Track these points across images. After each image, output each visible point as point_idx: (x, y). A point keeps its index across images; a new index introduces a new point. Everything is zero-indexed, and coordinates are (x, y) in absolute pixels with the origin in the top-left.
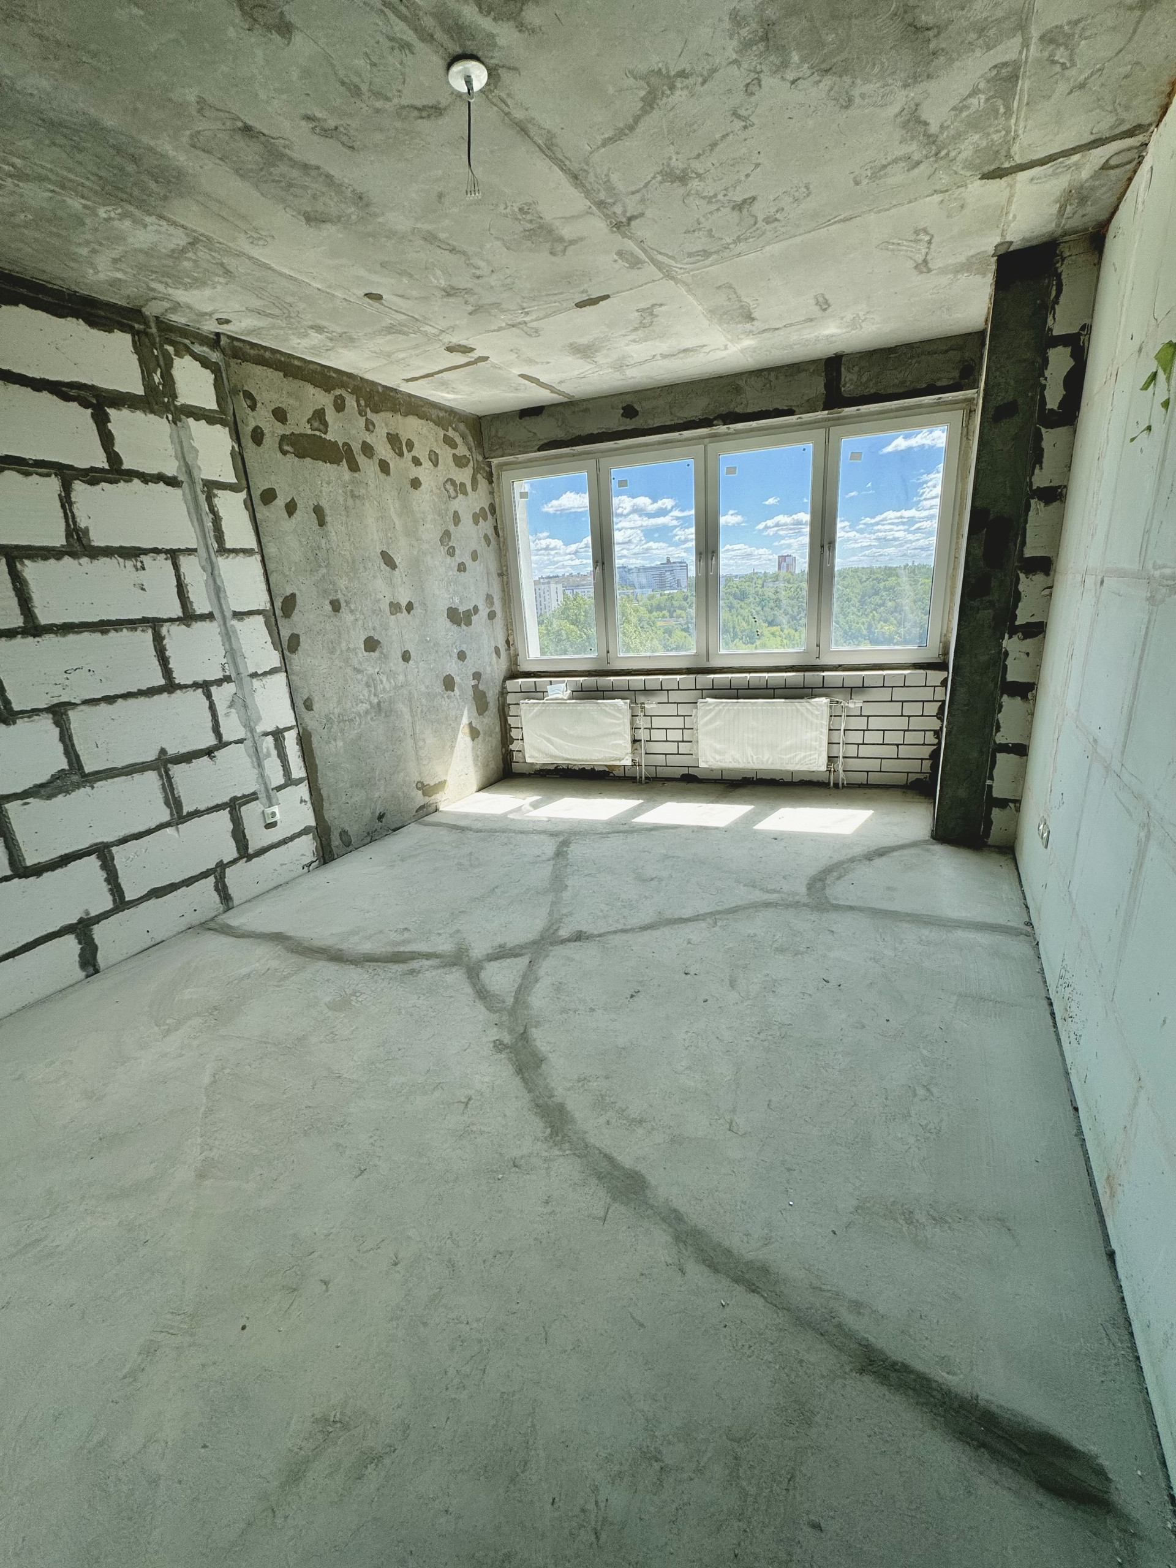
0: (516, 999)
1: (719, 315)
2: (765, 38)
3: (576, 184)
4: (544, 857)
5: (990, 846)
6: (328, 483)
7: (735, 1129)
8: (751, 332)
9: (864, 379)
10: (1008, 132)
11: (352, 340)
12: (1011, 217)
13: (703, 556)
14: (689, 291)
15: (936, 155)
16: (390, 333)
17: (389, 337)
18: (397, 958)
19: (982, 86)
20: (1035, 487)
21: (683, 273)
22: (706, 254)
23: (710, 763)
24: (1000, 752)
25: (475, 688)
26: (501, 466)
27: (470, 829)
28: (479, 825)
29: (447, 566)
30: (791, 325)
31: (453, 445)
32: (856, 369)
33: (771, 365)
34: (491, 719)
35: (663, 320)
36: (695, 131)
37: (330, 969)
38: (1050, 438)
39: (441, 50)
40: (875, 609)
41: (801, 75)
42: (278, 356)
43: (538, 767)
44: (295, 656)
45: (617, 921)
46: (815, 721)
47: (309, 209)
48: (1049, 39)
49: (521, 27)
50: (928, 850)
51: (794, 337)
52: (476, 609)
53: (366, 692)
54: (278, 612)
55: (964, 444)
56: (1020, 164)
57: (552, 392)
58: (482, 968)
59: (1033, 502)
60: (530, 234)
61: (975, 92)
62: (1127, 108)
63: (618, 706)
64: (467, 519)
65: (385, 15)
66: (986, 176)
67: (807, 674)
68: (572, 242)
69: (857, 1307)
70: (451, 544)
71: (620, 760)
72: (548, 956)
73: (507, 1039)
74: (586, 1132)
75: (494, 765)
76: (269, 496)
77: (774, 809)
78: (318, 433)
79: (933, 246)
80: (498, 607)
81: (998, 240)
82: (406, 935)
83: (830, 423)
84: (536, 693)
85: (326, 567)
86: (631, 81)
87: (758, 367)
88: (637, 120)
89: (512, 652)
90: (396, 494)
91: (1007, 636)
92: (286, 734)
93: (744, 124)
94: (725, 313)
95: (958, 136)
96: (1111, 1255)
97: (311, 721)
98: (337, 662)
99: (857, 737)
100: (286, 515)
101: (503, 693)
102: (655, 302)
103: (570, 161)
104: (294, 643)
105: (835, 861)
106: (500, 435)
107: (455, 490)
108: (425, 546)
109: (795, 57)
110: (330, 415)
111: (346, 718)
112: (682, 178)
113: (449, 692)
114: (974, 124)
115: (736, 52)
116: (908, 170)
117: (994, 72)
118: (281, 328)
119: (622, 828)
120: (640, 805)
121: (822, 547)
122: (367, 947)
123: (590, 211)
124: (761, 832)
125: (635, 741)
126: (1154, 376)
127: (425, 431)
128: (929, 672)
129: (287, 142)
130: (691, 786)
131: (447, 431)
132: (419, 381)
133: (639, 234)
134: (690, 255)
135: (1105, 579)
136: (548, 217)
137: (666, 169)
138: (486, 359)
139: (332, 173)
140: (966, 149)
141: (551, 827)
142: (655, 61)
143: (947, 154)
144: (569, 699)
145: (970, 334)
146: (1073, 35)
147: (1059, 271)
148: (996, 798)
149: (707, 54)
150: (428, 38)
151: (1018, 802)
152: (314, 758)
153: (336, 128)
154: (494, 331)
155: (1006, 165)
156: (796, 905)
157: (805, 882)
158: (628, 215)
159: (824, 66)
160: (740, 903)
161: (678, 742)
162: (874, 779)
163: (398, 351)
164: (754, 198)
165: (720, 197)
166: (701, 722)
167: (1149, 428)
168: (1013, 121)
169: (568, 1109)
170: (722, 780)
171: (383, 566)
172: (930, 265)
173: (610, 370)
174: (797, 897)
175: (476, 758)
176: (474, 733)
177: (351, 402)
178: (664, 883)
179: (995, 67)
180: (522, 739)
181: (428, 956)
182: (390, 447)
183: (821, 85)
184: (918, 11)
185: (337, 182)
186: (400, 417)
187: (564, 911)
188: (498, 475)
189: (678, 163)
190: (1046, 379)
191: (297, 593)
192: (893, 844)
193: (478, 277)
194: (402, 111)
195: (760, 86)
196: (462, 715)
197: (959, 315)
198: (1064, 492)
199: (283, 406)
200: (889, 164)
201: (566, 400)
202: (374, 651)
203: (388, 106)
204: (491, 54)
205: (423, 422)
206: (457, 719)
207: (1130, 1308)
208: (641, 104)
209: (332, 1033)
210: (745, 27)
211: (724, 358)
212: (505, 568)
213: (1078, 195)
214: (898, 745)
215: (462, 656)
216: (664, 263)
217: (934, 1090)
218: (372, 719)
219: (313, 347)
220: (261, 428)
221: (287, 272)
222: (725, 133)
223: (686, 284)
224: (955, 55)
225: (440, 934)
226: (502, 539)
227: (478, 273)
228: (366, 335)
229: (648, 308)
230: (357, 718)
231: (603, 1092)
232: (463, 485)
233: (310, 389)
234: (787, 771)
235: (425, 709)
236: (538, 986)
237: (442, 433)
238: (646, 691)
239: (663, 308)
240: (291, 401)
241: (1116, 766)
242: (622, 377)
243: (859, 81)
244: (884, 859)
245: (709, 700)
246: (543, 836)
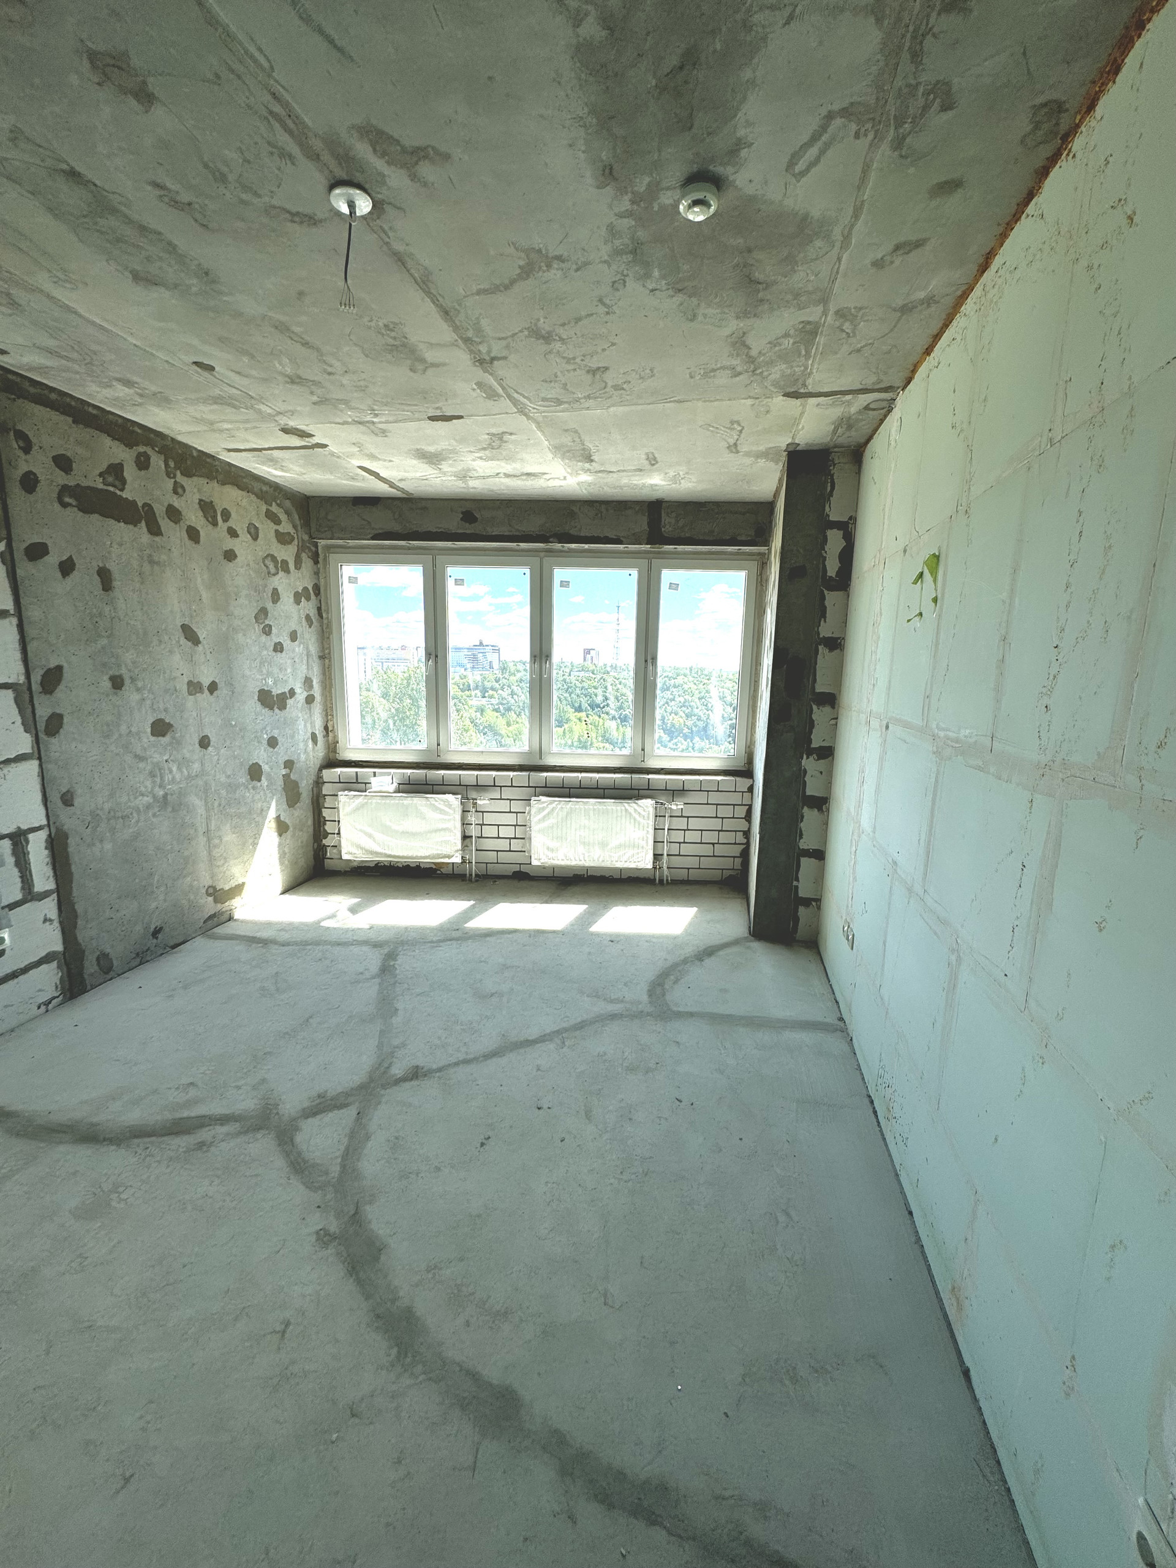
0: (343, 1167)
1: (561, 451)
2: (634, 252)
3: (446, 318)
4: (367, 975)
5: (799, 941)
6: (121, 545)
7: (610, 1303)
8: (589, 470)
9: (681, 524)
10: (806, 368)
11: (167, 400)
12: (800, 427)
13: (538, 659)
14: (539, 427)
15: (754, 371)
16: (216, 403)
17: (215, 407)
18: (178, 1128)
19: (792, 332)
20: (821, 636)
21: (536, 413)
22: (559, 402)
23: (542, 861)
24: (804, 856)
25: (286, 777)
26: (328, 548)
27: (274, 942)
28: (285, 936)
29: (262, 645)
30: (624, 471)
31: (278, 522)
32: (674, 515)
33: (602, 499)
34: (302, 812)
35: (510, 446)
36: (564, 304)
37: (80, 1156)
38: (832, 598)
39: (326, 172)
40: (667, 703)
41: (658, 287)
42: (68, 400)
43: (355, 864)
44: (53, 740)
45: (458, 1050)
46: (641, 820)
47: (138, 268)
48: (841, 314)
49: (414, 177)
50: (749, 948)
51: (625, 481)
52: (292, 693)
53: (149, 784)
54: (36, 687)
55: (759, 588)
56: (811, 393)
57: (391, 487)
58: (297, 1129)
59: (820, 647)
60: (393, 349)
61: (786, 335)
62: (886, 373)
63: (448, 801)
64: (287, 598)
65: (269, 121)
66: (787, 395)
67: (634, 776)
68: (433, 365)
69: (763, 1508)
70: (267, 622)
71: (449, 857)
72: (379, 1103)
73: (334, 1227)
74: (443, 1343)
75: (304, 861)
76: (37, 552)
77: (606, 908)
78: (111, 489)
79: (743, 435)
80: (317, 691)
81: (790, 441)
82: (192, 1093)
83: (651, 555)
84: (358, 786)
85: (108, 637)
86: (512, 250)
87: (590, 498)
88: (513, 282)
89: (330, 738)
90: (206, 563)
91: (805, 757)
92: (31, 836)
93: (606, 310)
94: (569, 451)
95: (771, 363)
96: (966, 1373)
97: (68, 820)
98: (113, 748)
99: (678, 836)
100: (59, 575)
101: (319, 783)
102: (505, 430)
103: (443, 298)
104: (55, 724)
105: (669, 964)
106: (329, 517)
107: (276, 567)
108: (237, 622)
109: (656, 273)
110: (130, 472)
111: (119, 814)
112: (547, 338)
113: (255, 782)
114: (784, 357)
115: (609, 256)
116: (731, 377)
117: (801, 326)
118: (77, 373)
119: (455, 934)
120: (473, 906)
121: (646, 661)
122: (134, 1116)
123: (455, 343)
124: (597, 935)
125: (465, 837)
126: (921, 575)
127: (244, 502)
128: (738, 779)
129: (123, 199)
130: (524, 884)
131: (271, 506)
132: (244, 454)
133: (500, 373)
134: (544, 399)
135: (890, 725)
136: (413, 339)
137: (533, 327)
138: (325, 446)
139: (176, 242)
140: (777, 372)
141: (372, 935)
142: (537, 242)
143: (761, 373)
144: (395, 792)
145: (762, 503)
146: (857, 316)
147: (832, 472)
148: (801, 897)
149: (584, 250)
150: (315, 157)
151: (818, 901)
152: (69, 865)
153: (190, 204)
154: (339, 424)
155: (802, 391)
156: (640, 1015)
157: (646, 988)
158: (492, 355)
159: (678, 286)
160: (585, 1017)
161: (510, 838)
162: (694, 875)
163: (223, 421)
164: (607, 368)
165: (578, 360)
166: (534, 820)
167: (921, 614)
168: (810, 362)
169: (418, 1314)
170: (554, 877)
171: (183, 641)
172: (739, 448)
173: (453, 478)
174: (640, 1006)
175: (282, 856)
176: (282, 828)
177: (157, 461)
178: (505, 999)
179: (803, 322)
180: (339, 834)
181: (223, 1120)
182: (201, 513)
183: (675, 299)
184: (754, 268)
185: (180, 252)
186: (216, 484)
187: (396, 1042)
188: (325, 555)
189: (545, 326)
190: (826, 552)
191: (65, 665)
192: (717, 942)
193: (330, 374)
194: (270, 210)
195: (625, 286)
196: (269, 808)
197: (754, 488)
198: (842, 643)
199: (69, 454)
200: (718, 369)
201: (404, 496)
202: (164, 736)
203: (256, 201)
204: (378, 190)
205: (244, 493)
206: (263, 812)
207: (994, 1435)
208: (518, 271)
209: (80, 1256)
210: (618, 239)
211: (562, 486)
212: (327, 651)
213: (847, 423)
214: (713, 844)
215: (273, 742)
216: (519, 401)
217: (793, 1213)
218: (154, 815)
219: (117, 399)
220: (35, 474)
221: (98, 321)
222: (590, 313)
223: (538, 423)
224: (775, 306)
225: (238, 1088)
226: (325, 621)
227: (330, 369)
228: (186, 399)
229: (498, 434)
230: (135, 815)
231: (459, 1282)
232: (285, 563)
233: (107, 441)
234: (616, 869)
235: (223, 802)
236: (370, 1144)
237: (264, 508)
238: (479, 787)
239: (513, 437)
240: (80, 450)
241: (918, 889)
242: (463, 485)
243: (703, 305)
244: (713, 958)
245: (543, 799)
246: (365, 948)
